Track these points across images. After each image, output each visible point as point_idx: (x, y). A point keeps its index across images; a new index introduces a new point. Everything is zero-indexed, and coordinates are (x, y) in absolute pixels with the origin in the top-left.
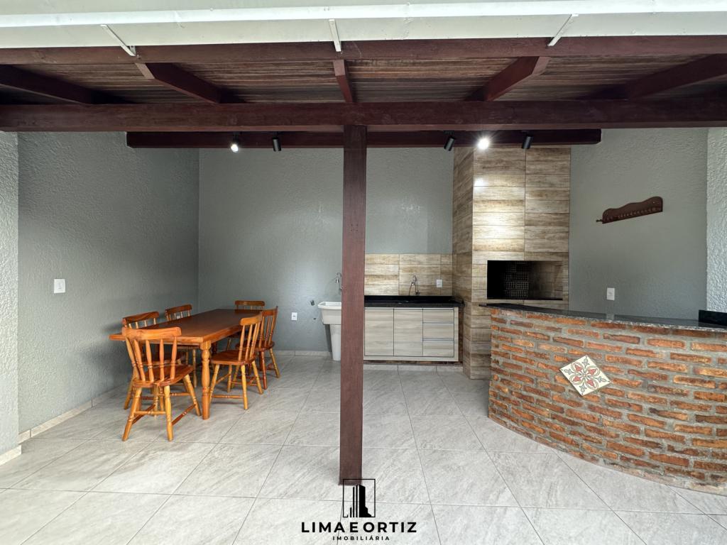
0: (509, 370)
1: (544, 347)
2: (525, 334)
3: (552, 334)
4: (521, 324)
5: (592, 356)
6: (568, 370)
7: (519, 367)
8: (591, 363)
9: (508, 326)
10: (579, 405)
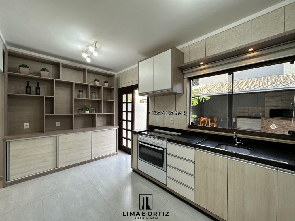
0: (264, 127)
1: (268, 123)
2: (266, 121)
3: (269, 121)
4: (265, 120)
5: (275, 124)
6: (271, 126)
7: (265, 126)
8: (274, 125)
9: (263, 120)
10: (273, 131)
